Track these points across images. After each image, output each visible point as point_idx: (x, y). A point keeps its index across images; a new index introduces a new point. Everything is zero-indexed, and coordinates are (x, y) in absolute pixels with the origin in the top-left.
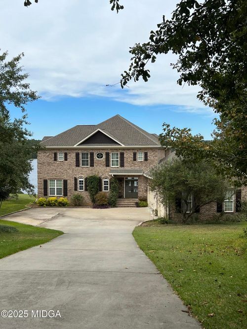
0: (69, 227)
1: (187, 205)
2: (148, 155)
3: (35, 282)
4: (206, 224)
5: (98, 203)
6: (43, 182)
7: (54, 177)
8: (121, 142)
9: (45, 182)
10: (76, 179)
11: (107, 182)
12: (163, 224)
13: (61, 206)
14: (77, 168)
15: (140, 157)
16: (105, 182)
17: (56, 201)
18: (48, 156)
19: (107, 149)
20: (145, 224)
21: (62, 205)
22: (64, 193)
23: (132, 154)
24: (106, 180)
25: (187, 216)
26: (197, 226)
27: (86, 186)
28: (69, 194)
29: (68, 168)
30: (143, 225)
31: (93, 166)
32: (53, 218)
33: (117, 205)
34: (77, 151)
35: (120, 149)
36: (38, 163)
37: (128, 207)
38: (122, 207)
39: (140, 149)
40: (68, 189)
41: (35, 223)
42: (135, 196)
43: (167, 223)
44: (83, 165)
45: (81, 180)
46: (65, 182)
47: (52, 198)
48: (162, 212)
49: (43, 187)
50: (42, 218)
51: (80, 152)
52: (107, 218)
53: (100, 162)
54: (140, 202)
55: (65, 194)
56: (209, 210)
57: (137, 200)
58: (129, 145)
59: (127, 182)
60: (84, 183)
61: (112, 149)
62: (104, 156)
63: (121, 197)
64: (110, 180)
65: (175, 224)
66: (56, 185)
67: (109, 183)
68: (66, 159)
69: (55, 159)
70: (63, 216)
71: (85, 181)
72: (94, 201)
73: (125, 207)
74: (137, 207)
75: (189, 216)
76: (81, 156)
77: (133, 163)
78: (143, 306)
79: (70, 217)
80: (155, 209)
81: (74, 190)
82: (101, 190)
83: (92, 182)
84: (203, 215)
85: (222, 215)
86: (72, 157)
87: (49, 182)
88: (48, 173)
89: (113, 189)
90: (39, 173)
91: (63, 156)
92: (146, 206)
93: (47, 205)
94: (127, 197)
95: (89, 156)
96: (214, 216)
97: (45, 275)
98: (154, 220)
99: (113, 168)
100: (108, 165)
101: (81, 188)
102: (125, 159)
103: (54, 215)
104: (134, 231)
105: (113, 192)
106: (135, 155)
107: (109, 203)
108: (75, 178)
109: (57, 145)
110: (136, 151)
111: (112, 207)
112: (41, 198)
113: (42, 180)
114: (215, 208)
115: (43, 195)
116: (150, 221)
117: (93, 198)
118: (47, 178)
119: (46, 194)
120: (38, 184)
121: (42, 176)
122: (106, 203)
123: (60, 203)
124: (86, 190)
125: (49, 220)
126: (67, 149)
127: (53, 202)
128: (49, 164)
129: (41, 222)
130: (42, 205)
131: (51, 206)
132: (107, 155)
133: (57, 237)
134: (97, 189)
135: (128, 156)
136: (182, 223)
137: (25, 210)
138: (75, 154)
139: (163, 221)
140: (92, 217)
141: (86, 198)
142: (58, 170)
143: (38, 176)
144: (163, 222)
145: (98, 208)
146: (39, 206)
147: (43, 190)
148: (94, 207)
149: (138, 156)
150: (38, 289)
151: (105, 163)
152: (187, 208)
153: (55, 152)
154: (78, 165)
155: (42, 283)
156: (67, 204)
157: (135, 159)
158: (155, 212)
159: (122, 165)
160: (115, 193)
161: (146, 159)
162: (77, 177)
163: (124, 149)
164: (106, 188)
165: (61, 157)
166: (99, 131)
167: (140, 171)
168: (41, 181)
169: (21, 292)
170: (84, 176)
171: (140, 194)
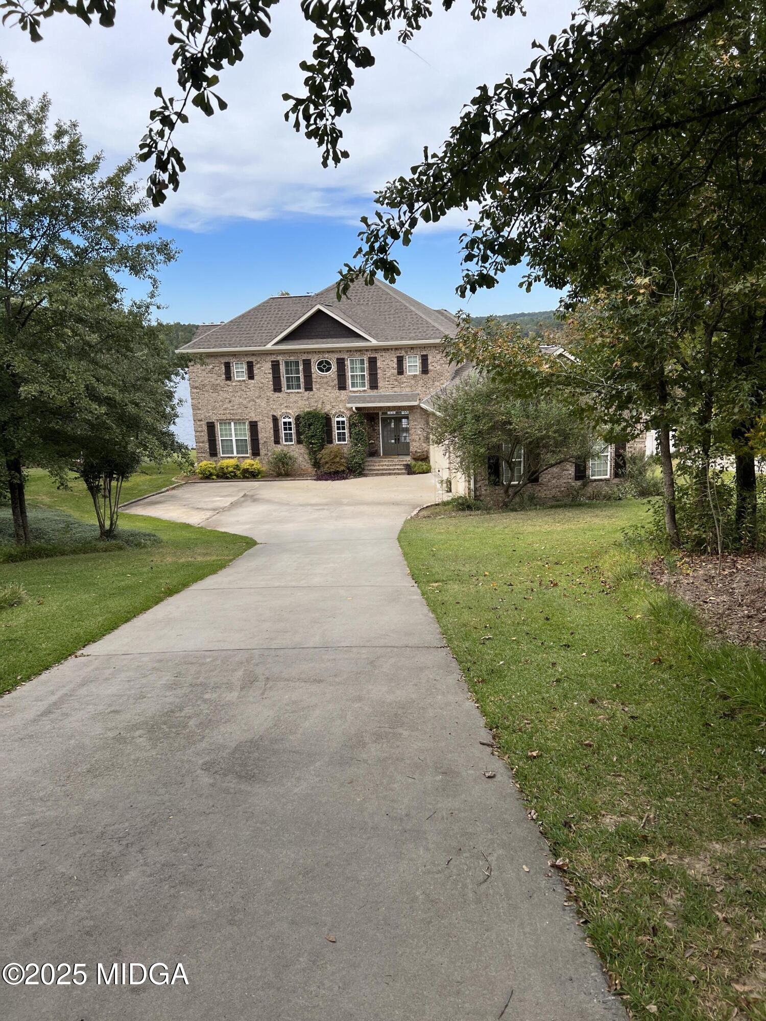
0: (267, 527)
1: (512, 470)
2: (429, 361)
3: (198, 681)
4: (552, 507)
5: (325, 469)
6: (205, 428)
7: (229, 417)
8: (370, 334)
9: (211, 427)
10: (275, 420)
11: (343, 422)
12: (463, 510)
13: (248, 478)
14: (277, 394)
15: (413, 365)
16: (338, 423)
17: (237, 467)
18: (211, 372)
19: (339, 351)
20: (425, 513)
21: (250, 475)
22: (253, 449)
23: (395, 360)
24: (340, 419)
25: (511, 492)
26: (532, 514)
27: (299, 434)
28: (262, 452)
29: (257, 394)
30: (421, 514)
31: (310, 389)
32: (233, 505)
33: (366, 472)
34: (273, 358)
35: (367, 350)
36: (193, 387)
37: (390, 474)
38: (377, 475)
39: (412, 348)
40: (261, 442)
41: (195, 519)
42: (404, 449)
43: (469, 508)
44: (288, 388)
45: (287, 420)
46: (254, 426)
47: (228, 462)
48: (461, 487)
49: (206, 438)
50: (210, 506)
51: (280, 358)
52: (345, 501)
53: (325, 380)
54: (414, 463)
55: (256, 453)
56: (559, 477)
57: (408, 459)
58: (387, 339)
59: (386, 421)
60: (293, 426)
61: (349, 351)
62: (334, 368)
63: (374, 453)
64: (350, 419)
65: (488, 510)
66: (235, 434)
67: (347, 425)
68: (251, 377)
69: (228, 377)
70: (254, 499)
71: (296, 424)
72: (316, 464)
73: (383, 474)
74: (408, 474)
75: (516, 493)
76: (282, 368)
77: (396, 380)
78: (406, 733)
79: (268, 501)
80: (445, 478)
81: (272, 443)
82: (331, 442)
83: (310, 425)
84: (545, 488)
85: (585, 485)
86: (264, 370)
87: (218, 427)
88: (214, 408)
89: (357, 438)
90: (195, 408)
91: (244, 368)
92: (428, 471)
93: (218, 476)
94: (387, 454)
95: (301, 368)
96: (570, 489)
97: (219, 662)
98: (445, 504)
99: (354, 392)
100: (342, 386)
101: (288, 438)
102: (379, 371)
103: (235, 498)
104: (402, 531)
105: (356, 445)
106: (400, 360)
107: (348, 468)
108: (273, 416)
109: (230, 345)
110: (403, 353)
111: (355, 477)
112: (205, 462)
113: (204, 423)
114: (571, 470)
115: (207, 455)
116: (436, 505)
117: (316, 459)
118: (213, 419)
119: (213, 453)
120: (196, 431)
121: (202, 414)
122: (342, 468)
123: (246, 471)
124: (299, 442)
125: (224, 510)
126: (253, 354)
127: (231, 469)
128: (215, 388)
129: (209, 514)
130: (207, 477)
131: (227, 478)
132: (341, 363)
133: (241, 554)
134: (322, 439)
135: (387, 364)
136: (502, 508)
137: (173, 488)
138: (269, 365)
139: (462, 504)
140: (313, 501)
141: (301, 459)
142: (237, 400)
143: (194, 415)
144: (463, 506)
145: (326, 480)
146: (201, 479)
147: (207, 445)
148: (319, 478)
149: (407, 363)
150: (205, 701)
151: (336, 382)
152: (513, 475)
153: (226, 360)
154: (277, 388)
155: (212, 684)
156: (259, 472)
157: (401, 371)
158: (445, 485)
159: (374, 385)
160: (360, 447)
161: (425, 370)
162: (278, 414)
163: (376, 349)
164: (341, 437)
165: (239, 371)
166: (319, 312)
167: (413, 397)
168: (201, 426)
169: (172, 712)
170: (293, 412)
171: (414, 447)
